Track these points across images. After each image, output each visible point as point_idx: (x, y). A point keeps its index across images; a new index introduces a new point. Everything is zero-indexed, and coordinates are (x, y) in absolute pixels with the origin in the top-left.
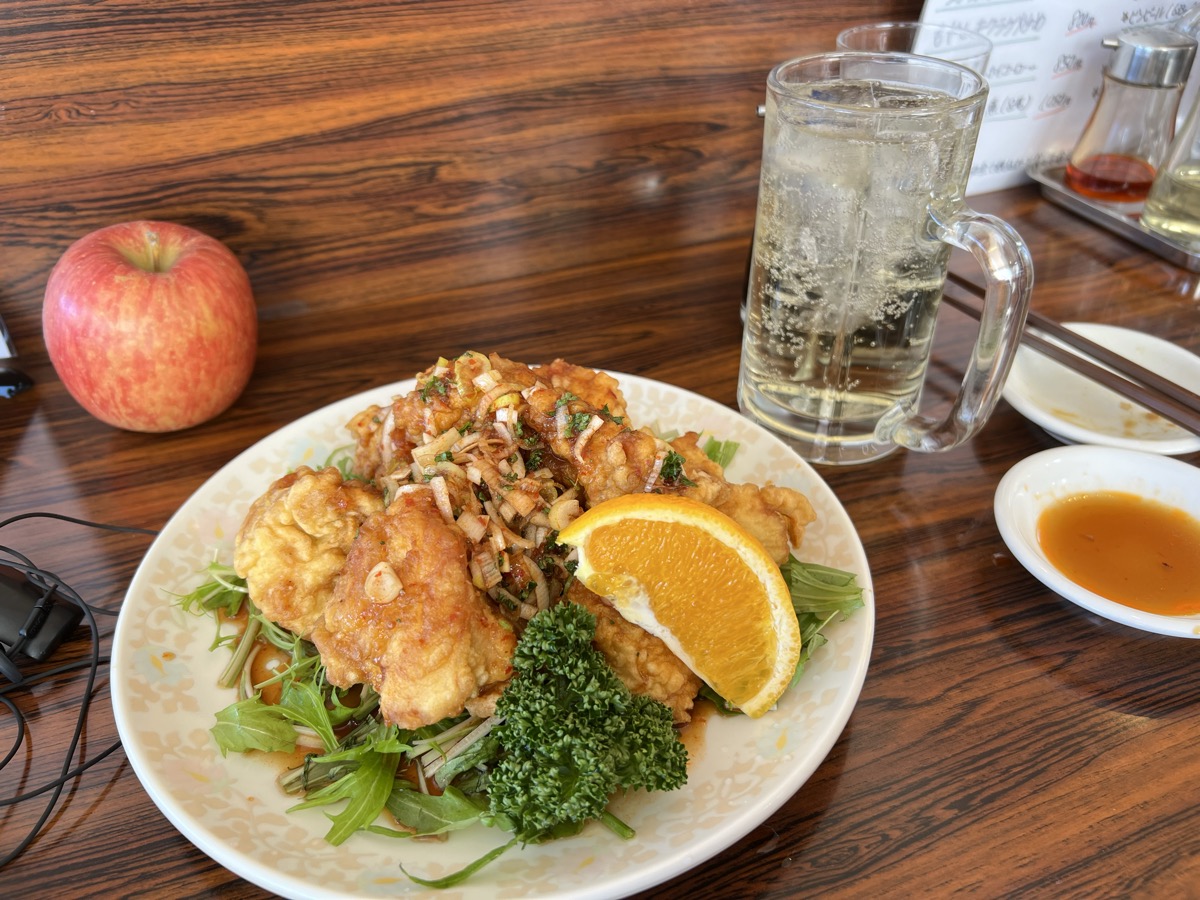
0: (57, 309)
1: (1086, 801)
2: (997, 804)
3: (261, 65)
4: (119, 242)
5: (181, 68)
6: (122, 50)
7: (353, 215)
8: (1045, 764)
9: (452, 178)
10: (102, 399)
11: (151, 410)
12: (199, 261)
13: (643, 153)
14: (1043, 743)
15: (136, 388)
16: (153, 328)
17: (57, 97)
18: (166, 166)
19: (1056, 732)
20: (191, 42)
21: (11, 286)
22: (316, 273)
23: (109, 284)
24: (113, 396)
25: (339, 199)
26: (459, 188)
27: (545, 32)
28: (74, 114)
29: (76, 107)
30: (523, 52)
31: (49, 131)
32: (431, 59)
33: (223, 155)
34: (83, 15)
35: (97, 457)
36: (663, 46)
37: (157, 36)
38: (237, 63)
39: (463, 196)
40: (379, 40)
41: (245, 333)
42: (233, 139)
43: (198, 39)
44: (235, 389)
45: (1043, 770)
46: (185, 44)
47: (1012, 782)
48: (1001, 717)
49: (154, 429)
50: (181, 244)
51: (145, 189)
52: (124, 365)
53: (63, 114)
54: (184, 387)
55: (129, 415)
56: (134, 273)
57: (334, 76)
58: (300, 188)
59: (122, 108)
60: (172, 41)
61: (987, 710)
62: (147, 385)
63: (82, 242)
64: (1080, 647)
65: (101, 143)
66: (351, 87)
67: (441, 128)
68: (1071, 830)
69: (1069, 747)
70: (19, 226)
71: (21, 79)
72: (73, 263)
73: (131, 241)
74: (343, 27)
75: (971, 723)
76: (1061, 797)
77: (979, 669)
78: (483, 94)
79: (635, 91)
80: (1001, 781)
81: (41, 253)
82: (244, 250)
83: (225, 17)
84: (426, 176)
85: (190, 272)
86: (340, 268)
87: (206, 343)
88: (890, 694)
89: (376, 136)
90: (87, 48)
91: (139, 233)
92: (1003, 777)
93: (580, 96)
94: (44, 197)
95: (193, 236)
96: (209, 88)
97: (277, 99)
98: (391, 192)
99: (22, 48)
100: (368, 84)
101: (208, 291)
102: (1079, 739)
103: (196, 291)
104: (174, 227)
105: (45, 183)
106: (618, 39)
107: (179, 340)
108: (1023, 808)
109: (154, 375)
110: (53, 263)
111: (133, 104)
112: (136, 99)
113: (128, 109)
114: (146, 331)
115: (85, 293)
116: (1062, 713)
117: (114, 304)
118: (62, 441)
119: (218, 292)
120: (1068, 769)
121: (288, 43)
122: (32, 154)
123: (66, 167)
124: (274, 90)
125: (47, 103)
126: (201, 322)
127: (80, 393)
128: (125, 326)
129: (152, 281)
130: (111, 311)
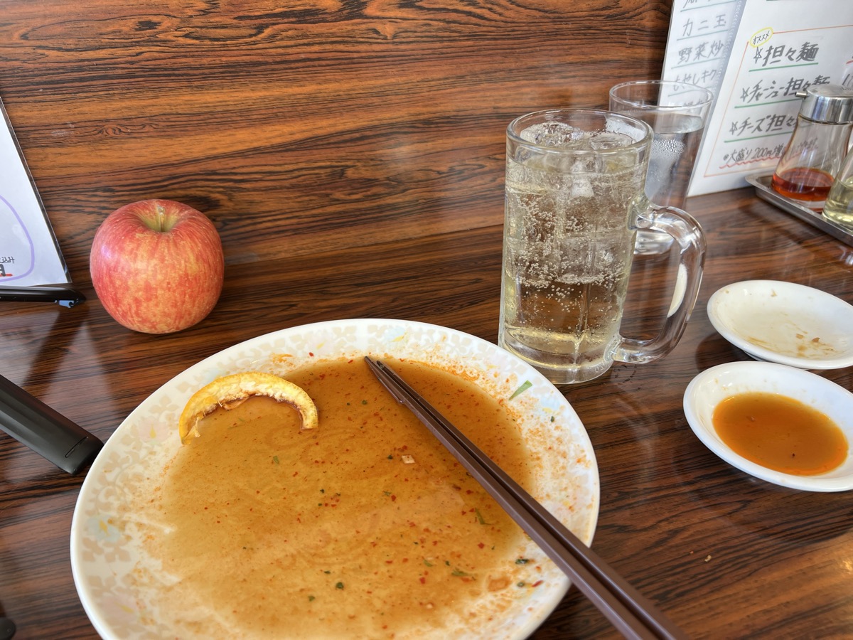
0: (99, 253)
1: (746, 599)
2: (685, 597)
3: (235, 103)
4: (139, 212)
5: (186, 104)
6: (150, 93)
7: (290, 198)
8: (720, 574)
9: (356, 176)
10: (123, 311)
11: (153, 319)
12: (189, 225)
13: (480, 163)
14: (720, 560)
15: (145, 305)
16: (157, 267)
17: (107, 121)
18: (173, 164)
19: (730, 553)
20: (192, 89)
21: (71, 238)
22: (265, 235)
23: (132, 238)
24: (130, 309)
25: (282, 188)
26: (359, 183)
27: (418, 84)
28: (117, 131)
29: (119, 127)
30: (404, 96)
31: (101, 142)
32: (343, 100)
33: (208, 158)
34: (126, 70)
35: (118, 349)
36: (494, 93)
37: (172, 85)
38: (220, 102)
39: (361, 188)
40: (310, 88)
41: (216, 271)
42: (215, 148)
43: (197, 87)
44: (208, 307)
45: (719, 577)
46: (189, 90)
47: (697, 584)
48: (694, 541)
49: (155, 332)
50: (178, 215)
51: (159, 179)
52: (139, 290)
53: (110, 131)
54: (175, 305)
55: (139, 322)
56: (148, 232)
57: (281, 110)
58: (257, 180)
59: (147, 128)
60: (180, 88)
61: (686, 536)
62: (151, 303)
63: (118, 211)
64: (753, 498)
65: (133, 150)
66: (291, 117)
67: (348, 144)
68: (734, 618)
69: (738, 564)
70: (79, 200)
71: (86, 109)
72: (111, 225)
73: (148, 211)
74: (288, 80)
75: (673, 544)
76: (730, 596)
77: (682, 509)
78: (376, 123)
79: (476, 122)
80: (691, 583)
81: (91, 218)
82: (218, 219)
83: (214, 73)
84: (338, 174)
85: (183, 232)
86: (280, 232)
87: (190, 277)
88: (620, 523)
89: (306, 149)
90: (128, 91)
91: (153, 207)
92: (691, 580)
93: (439, 125)
94: (96, 183)
95: (186, 209)
96: (202, 117)
97: (244, 124)
98: (315, 184)
99: (87, 89)
100: (302, 116)
101: (193, 244)
102: (746, 559)
103: (186, 244)
104: (175, 203)
105: (97, 174)
106: (466, 89)
107: (173, 275)
108: (703, 601)
109: (157, 297)
110: (99, 224)
111: (155, 127)
112: (157, 123)
113: (151, 129)
114: (153, 269)
115: (117, 244)
116: (736, 541)
117: (135, 251)
118: (96, 337)
119: (200, 245)
120: (736, 578)
121: (253, 90)
122: (90, 156)
123: (110, 164)
124: (243, 118)
125: (101, 124)
126: (187, 264)
127: (110, 307)
128: (140, 265)
129: (159, 237)
130: (133, 255)
